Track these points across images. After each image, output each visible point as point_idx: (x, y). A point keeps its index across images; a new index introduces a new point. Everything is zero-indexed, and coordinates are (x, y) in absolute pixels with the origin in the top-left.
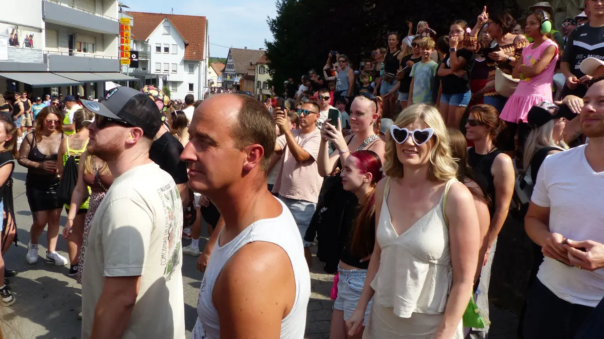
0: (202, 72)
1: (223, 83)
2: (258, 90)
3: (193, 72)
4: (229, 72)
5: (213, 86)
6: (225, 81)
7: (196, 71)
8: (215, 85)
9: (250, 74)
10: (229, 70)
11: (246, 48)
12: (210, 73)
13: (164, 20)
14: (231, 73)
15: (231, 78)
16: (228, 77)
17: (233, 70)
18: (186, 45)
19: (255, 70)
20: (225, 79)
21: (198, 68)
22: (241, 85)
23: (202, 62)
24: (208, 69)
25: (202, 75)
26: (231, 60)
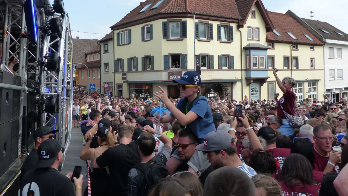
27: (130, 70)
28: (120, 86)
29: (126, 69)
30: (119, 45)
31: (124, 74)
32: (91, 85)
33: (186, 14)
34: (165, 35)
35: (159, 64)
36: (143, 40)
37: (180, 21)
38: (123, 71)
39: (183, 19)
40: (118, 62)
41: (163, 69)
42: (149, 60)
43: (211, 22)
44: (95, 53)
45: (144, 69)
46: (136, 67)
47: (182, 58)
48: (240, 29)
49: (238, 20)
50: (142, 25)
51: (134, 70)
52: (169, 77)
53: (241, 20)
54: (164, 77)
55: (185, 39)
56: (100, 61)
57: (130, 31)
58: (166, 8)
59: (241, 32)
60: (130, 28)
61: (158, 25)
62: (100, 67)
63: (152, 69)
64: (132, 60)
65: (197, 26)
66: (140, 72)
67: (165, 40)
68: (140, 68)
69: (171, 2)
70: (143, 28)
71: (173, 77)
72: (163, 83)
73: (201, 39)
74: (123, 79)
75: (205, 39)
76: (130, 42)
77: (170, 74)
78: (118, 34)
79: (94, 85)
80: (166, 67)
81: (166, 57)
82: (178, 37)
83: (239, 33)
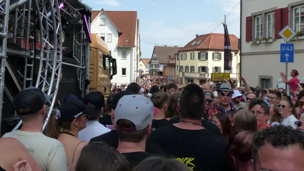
0: (134, 58)
1: (150, 71)
2: (181, 74)
3: (125, 57)
4: (154, 63)
5: (143, 73)
6: (151, 70)
7: (129, 57)
8: (144, 73)
9: (171, 62)
10: (154, 61)
11: (165, 46)
12: (141, 65)
13: (101, 13)
14: (156, 63)
15: (156, 67)
16: (154, 66)
17: (157, 61)
18: (120, 34)
19: (175, 59)
20: (152, 68)
21: (130, 53)
22: (164, 71)
23: (134, 48)
24: (139, 63)
25: (134, 61)
26: (156, 55)
27: (186, 71)
28: (181, 78)
29: (184, 71)
30: (182, 59)
31: (183, 73)
32: (170, 76)
33: (208, 49)
34: (199, 58)
35: (196, 70)
36: (191, 59)
37: (206, 52)
38: (183, 71)
39: (207, 52)
40: (181, 67)
41: (198, 72)
42: (192, 68)
43: (220, 52)
44: (173, 59)
45: (191, 72)
46: (188, 70)
47: (206, 68)
48: (237, 55)
49: (235, 50)
50: (191, 52)
51: (187, 72)
52: (200, 76)
53: (237, 50)
54: (198, 76)
55: (207, 60)
56: (175, 64)
57: (186, 54)
58: (200, 46)
59: (237, 56)
60: (186, 53)
61: (196, 53)
62: (175, 67)
63: (194, 72)
64: (187, 67)
65: (213, 54)
66: (190, 73)
67: (199, 60)
68: (189, 71)
69: (203, 43)
70: (191, 54)
71: (202, 76)
72: (198, 79)
73: (215, 60)
74: (183, 75)
75: (217, 60)
76: (186, 59)
77: (201, 75)
78: (182, 54)
79: (172, 76)
80: (199, 72)
81: (199, 67)
82: (204, 59)
83: (236, 57)
